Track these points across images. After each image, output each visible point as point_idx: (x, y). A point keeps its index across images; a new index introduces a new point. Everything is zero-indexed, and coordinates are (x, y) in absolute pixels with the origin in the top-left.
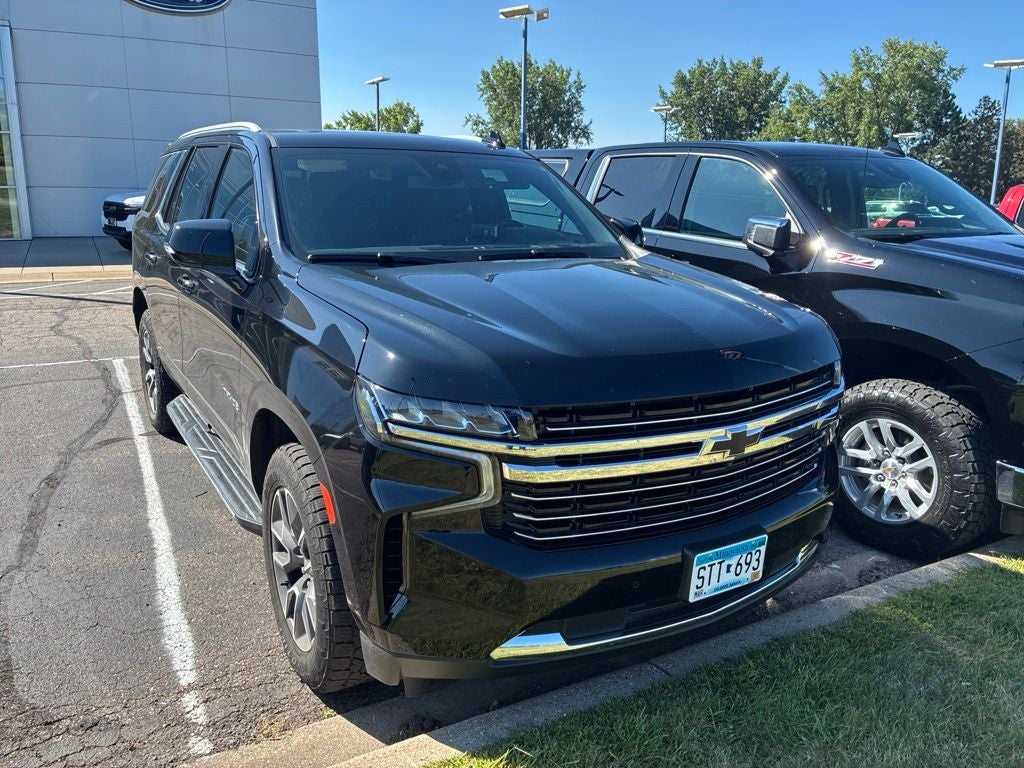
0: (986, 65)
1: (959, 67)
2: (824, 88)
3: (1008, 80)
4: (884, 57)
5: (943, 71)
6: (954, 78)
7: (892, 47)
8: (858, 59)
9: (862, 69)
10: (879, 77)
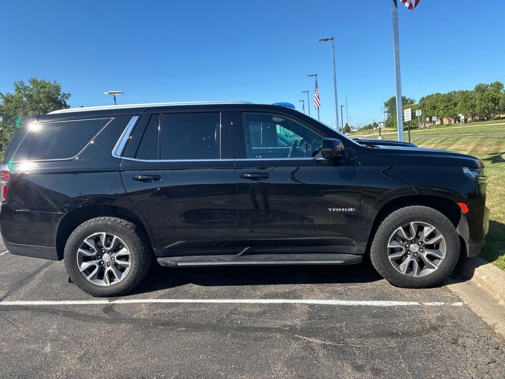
0: (105, 93)
1: (67, 93)
2: (2, 100)
3: (115, 100)
4: (31, 87)
5: (60, 95)
6: (66, 98)
7: (34, 82)
8: (18, 87)
9: (21, 92)
10: (31, 96)
